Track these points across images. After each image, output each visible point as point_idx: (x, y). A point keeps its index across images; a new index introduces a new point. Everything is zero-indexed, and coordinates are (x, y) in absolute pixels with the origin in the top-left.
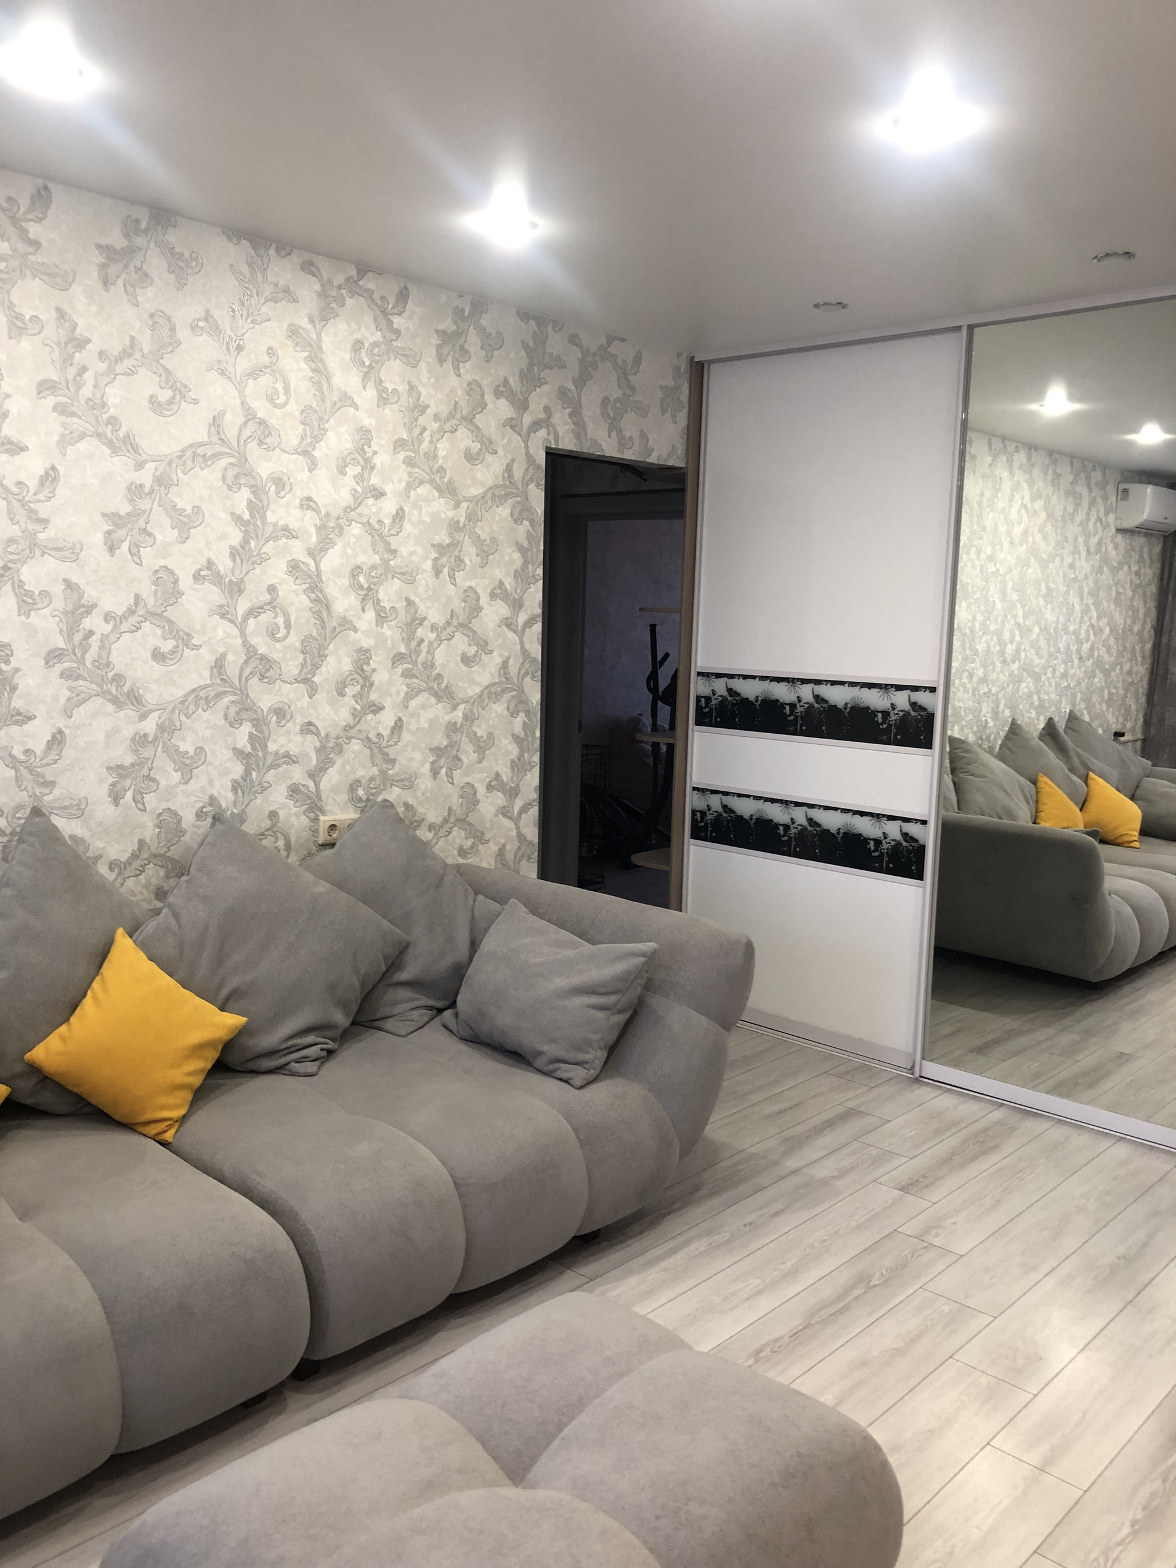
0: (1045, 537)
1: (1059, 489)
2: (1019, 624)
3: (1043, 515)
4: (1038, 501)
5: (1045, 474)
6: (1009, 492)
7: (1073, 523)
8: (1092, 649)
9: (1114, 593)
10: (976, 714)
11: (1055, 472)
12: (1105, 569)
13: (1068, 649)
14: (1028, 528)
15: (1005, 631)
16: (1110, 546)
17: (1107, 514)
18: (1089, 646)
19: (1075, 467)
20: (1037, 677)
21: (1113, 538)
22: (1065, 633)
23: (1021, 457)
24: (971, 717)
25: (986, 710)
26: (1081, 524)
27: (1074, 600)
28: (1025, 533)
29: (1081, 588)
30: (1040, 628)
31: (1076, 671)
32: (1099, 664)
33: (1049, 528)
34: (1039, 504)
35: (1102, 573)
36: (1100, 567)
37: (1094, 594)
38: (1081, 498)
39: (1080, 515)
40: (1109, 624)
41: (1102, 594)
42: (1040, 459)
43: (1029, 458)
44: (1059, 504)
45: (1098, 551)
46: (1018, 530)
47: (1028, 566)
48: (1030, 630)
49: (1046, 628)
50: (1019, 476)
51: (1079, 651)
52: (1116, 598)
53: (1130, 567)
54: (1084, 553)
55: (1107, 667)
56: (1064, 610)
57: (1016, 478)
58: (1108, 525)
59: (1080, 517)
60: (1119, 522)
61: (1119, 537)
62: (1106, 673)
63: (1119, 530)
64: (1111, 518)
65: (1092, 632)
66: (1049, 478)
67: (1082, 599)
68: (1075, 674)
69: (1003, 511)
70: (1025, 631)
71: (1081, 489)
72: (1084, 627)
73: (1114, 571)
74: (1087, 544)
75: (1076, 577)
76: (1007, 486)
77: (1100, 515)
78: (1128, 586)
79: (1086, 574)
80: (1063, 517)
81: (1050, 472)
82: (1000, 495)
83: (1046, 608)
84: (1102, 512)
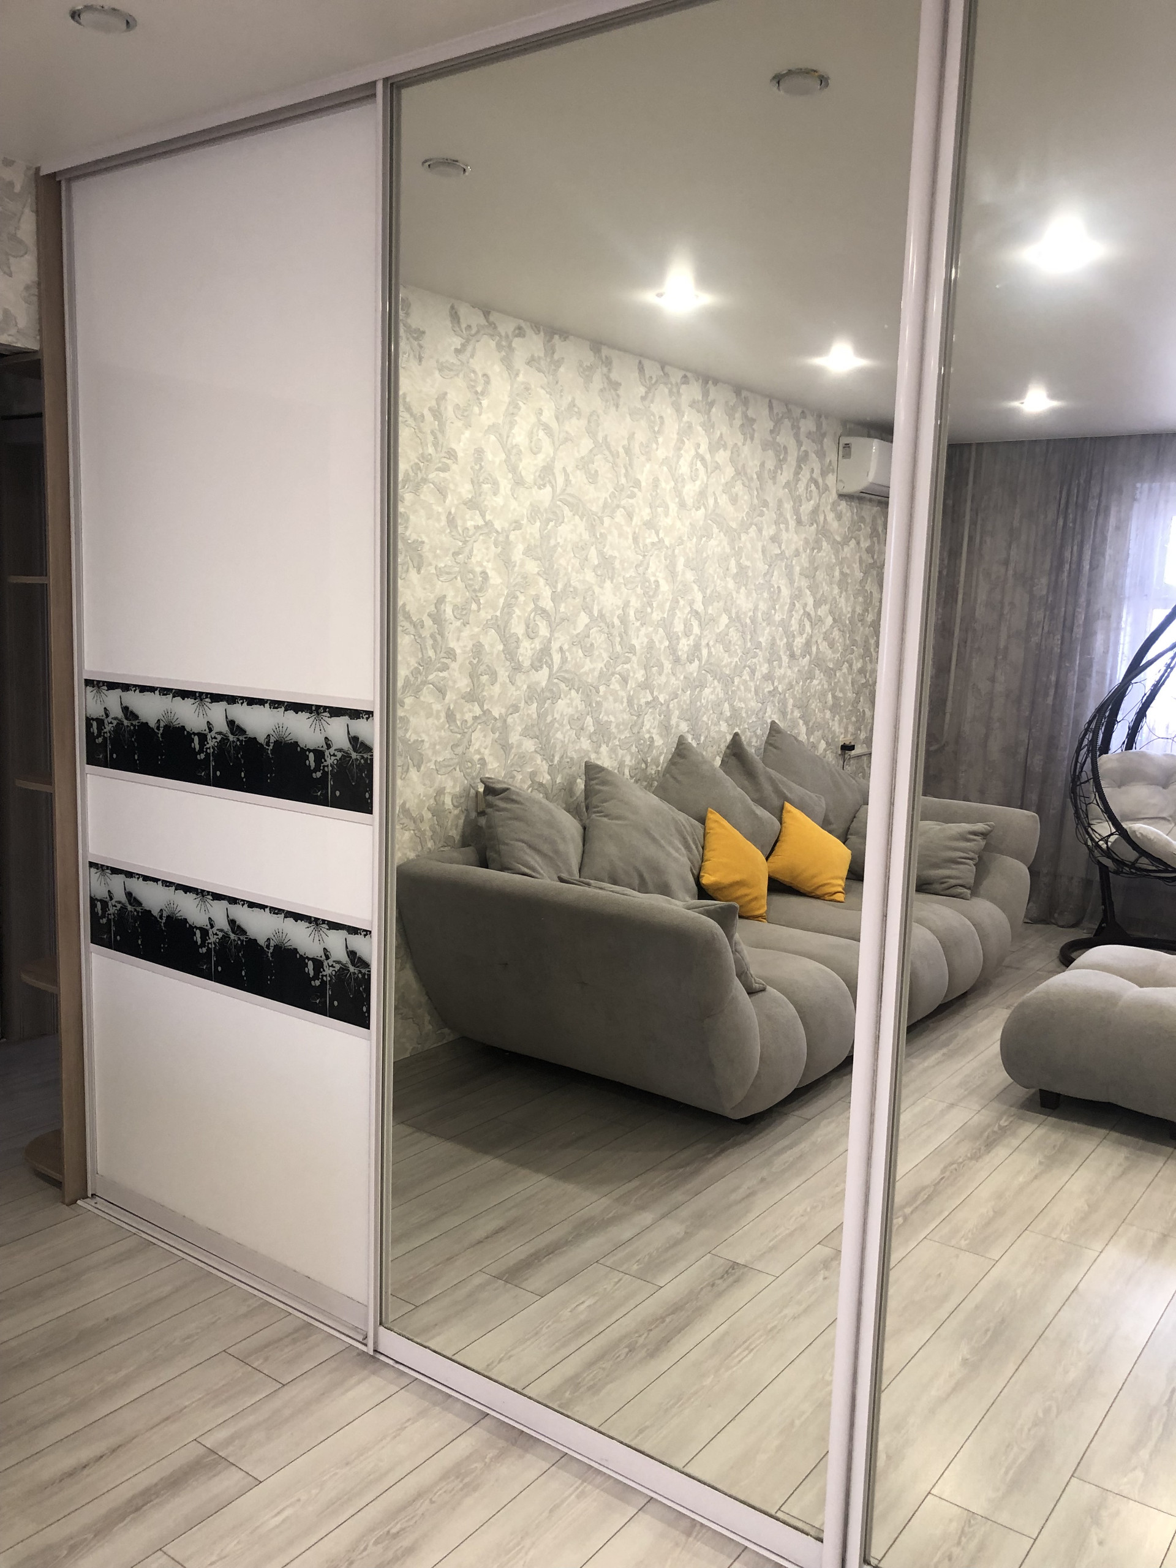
0: (734, 500)
1: (752, 439)
2: (697, 612)
3: (730, 471)
4: (721, 451)
5: (731, 417)
6: (675, 436)
7: (775, 483)
8: (808, 644)
9: (837, 573)
10: (635, 730)
11: (745, 416)
12: (825, 544)
13: (773, 643)
14: (706, 486)
15: (676, 621)
16: (831, 516)
17: (824, 474)
18: (803, 641)
19: (775, 411)
20: (727, 682)
21: (834, 505)
22: (768, 624)
23: (692, 392)
24: (627, 734)
25: (650, 725)
26: (788, 483)
27: (779, 580)
28: (702, 493)
29: (789, 568)
30: (730, 618)
31: (786, 671)
32: (818, 662)
33: (739, 488)
34: (722, 456)
35: (820, 549)
36: (817, 541)
37: (810, 574)
38: (786, 453)
39: (785, 474)
40: (831, 612)
41: (821, 575)
42: (721, 395)
43: (706, 394)
44: (752, 457)
45: (813, 520)
46: (690, 490)
47: (709, 536)
48: (714, 620)
49: (738, 617)
50: (690, 415)
51: (789, 646)
52: (840, 580)
53: (858, 543)
54: (792, 523)
55: (831, 665)
56: (765, 595)
57: (685, 418)
58: (827, 488)
59: (785, 476)
60: (841, 485)
61: (843, 505)
62: (830, 673)
63: (842, 496)
64: (831, 479)
65: (807, 624)
66: (738, 422)
67: (791, 581)
68: (784, 676)
69: (666, 461)
70: (706, 622)
71: (785, 438)
72: (796, 616)
73: (837, 546)
74: (796, 512)
75: (783, 552)
76: (672, 428)
77: (814, 476)
78: (856, 566)
79: (797, 550)
80: (760, 477)
81: (738, 415)
82: (660, 440)
83: (738, 592)
84: (817, 472)
